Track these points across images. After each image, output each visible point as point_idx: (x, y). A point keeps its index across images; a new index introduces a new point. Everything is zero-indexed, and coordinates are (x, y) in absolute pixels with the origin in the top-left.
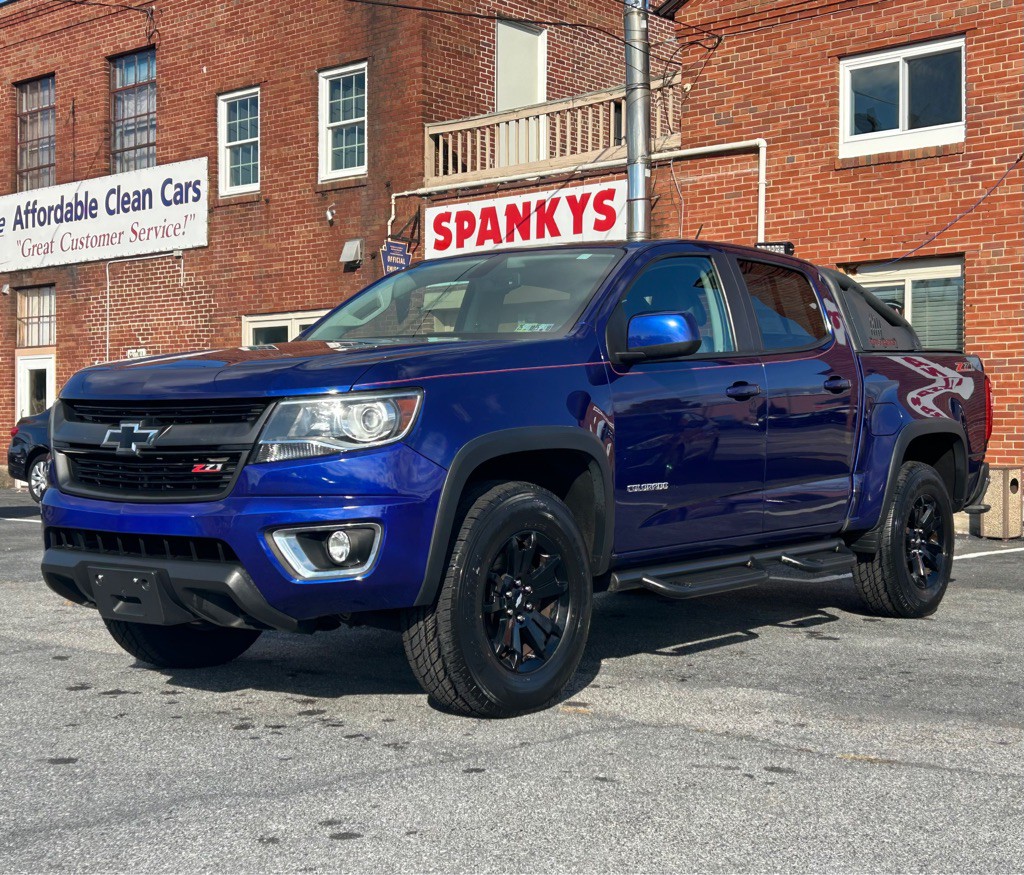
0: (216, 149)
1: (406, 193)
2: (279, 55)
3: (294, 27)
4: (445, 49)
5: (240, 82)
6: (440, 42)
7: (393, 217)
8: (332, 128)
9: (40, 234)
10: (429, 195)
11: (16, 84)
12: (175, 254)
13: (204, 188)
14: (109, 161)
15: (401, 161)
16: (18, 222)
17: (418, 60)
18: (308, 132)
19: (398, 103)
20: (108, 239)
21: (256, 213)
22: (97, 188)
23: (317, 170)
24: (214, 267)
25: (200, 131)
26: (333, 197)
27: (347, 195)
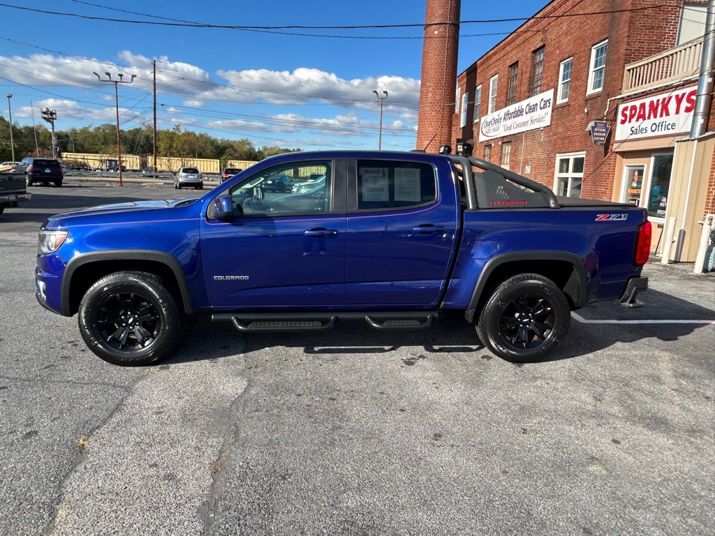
0: (558, 85)
1: (613, 98)
2: (580, 41)
3: (585, 28)
4: (643, 26)
5: (567, 55)
6: (640, 23)
7: (607, 110)
8: (595, 71)
9: (509, 122)
10: (622, 98)
11: (510, 66)
12: (541, 129)
13: (551, 102)
14: (531, 92)
15: (614, 83)
16: (504, 118)
17: (626, 34)
18: (585, 74)
19: (616, 56)
20: (525, 124)
21: (565, 111)
22: (523, 104)
23: (586, 91)
24: (551, 134)
25: (554, 78)
26: (590, 102)
27: (594, 100)
